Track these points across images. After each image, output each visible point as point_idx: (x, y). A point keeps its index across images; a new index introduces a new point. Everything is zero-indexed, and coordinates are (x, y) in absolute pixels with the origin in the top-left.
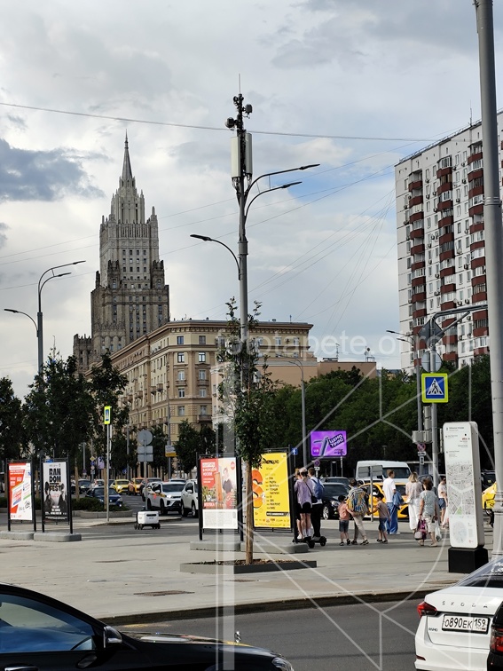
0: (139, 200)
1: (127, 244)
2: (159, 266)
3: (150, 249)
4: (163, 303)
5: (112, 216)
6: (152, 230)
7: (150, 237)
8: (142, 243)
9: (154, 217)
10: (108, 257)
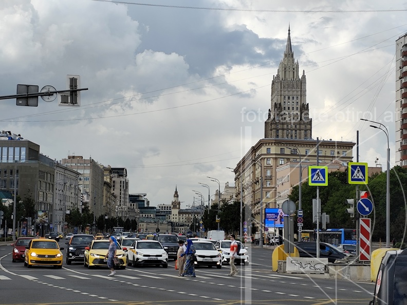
0: (295, 66)
1: (287, 93)
2: (306, 107)
3: (301, 96)
4: (308, 130)
5: (278, 76)
6: (303, 84)
7: (301, 89)
8: (296, 93)
9: (304, 77)
10: (275, 101)
